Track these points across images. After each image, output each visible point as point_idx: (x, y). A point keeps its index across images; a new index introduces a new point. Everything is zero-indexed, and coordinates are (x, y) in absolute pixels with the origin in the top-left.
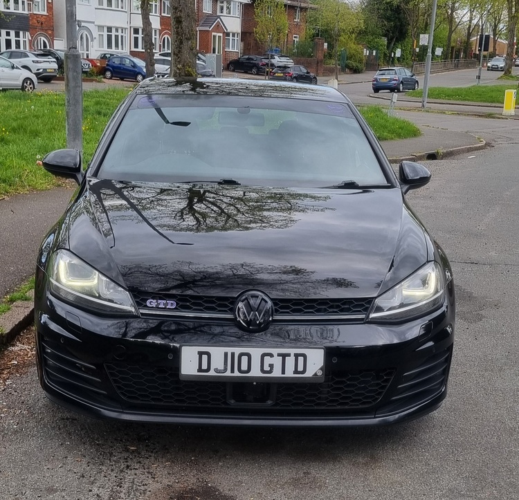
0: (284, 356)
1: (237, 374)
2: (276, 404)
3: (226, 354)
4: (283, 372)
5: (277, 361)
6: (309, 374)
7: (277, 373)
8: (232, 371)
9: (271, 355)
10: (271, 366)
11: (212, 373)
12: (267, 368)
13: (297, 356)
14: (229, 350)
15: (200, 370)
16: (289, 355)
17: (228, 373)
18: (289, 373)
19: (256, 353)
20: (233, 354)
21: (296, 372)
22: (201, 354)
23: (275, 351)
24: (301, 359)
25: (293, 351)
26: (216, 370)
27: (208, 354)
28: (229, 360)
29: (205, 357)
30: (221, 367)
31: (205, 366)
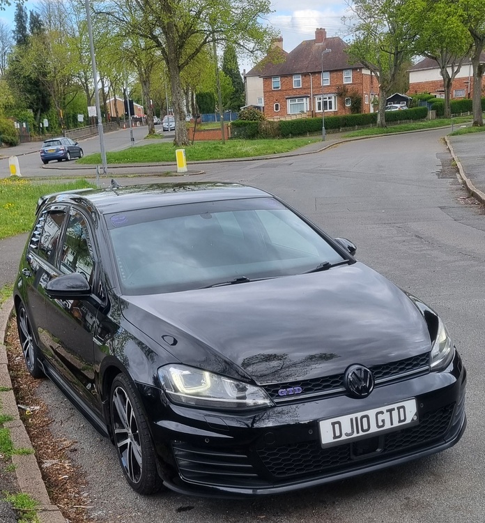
0: (390, 411)
1: (361, 433)
2: (385, 450)
3: (352, 420)
4: (392, 424)
5: (386, 416)
6: (408, 421)
7: (388, 426)
8: (358, 432)
9: (382, 413)
10: (383, 421)
11: (344, 437)
12: (380, 424)
13: (399, 408)
14: (353, 416)
15: (335, 437)
16: (394, 409)
17: (355, 435)
18: (396, 424)
19: (371, 413)
20: (356, 419)
21: (400, 421)
22: (333, 424)
23: (384, 409)
24: (402, 410)
25: (395, 406)
26: (347, 435)
27: (339, 423)
28: (356, 424)
29: (337, 426)
30: (350, 431)
31: (338, 434)
